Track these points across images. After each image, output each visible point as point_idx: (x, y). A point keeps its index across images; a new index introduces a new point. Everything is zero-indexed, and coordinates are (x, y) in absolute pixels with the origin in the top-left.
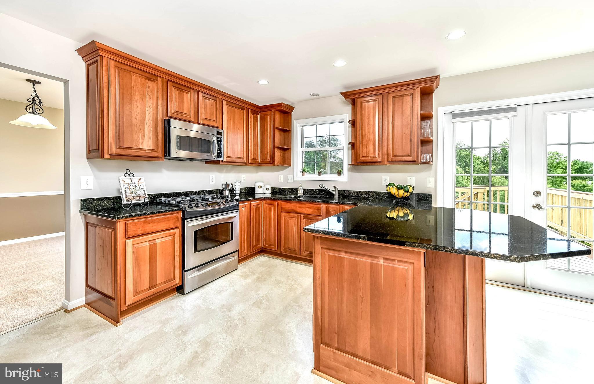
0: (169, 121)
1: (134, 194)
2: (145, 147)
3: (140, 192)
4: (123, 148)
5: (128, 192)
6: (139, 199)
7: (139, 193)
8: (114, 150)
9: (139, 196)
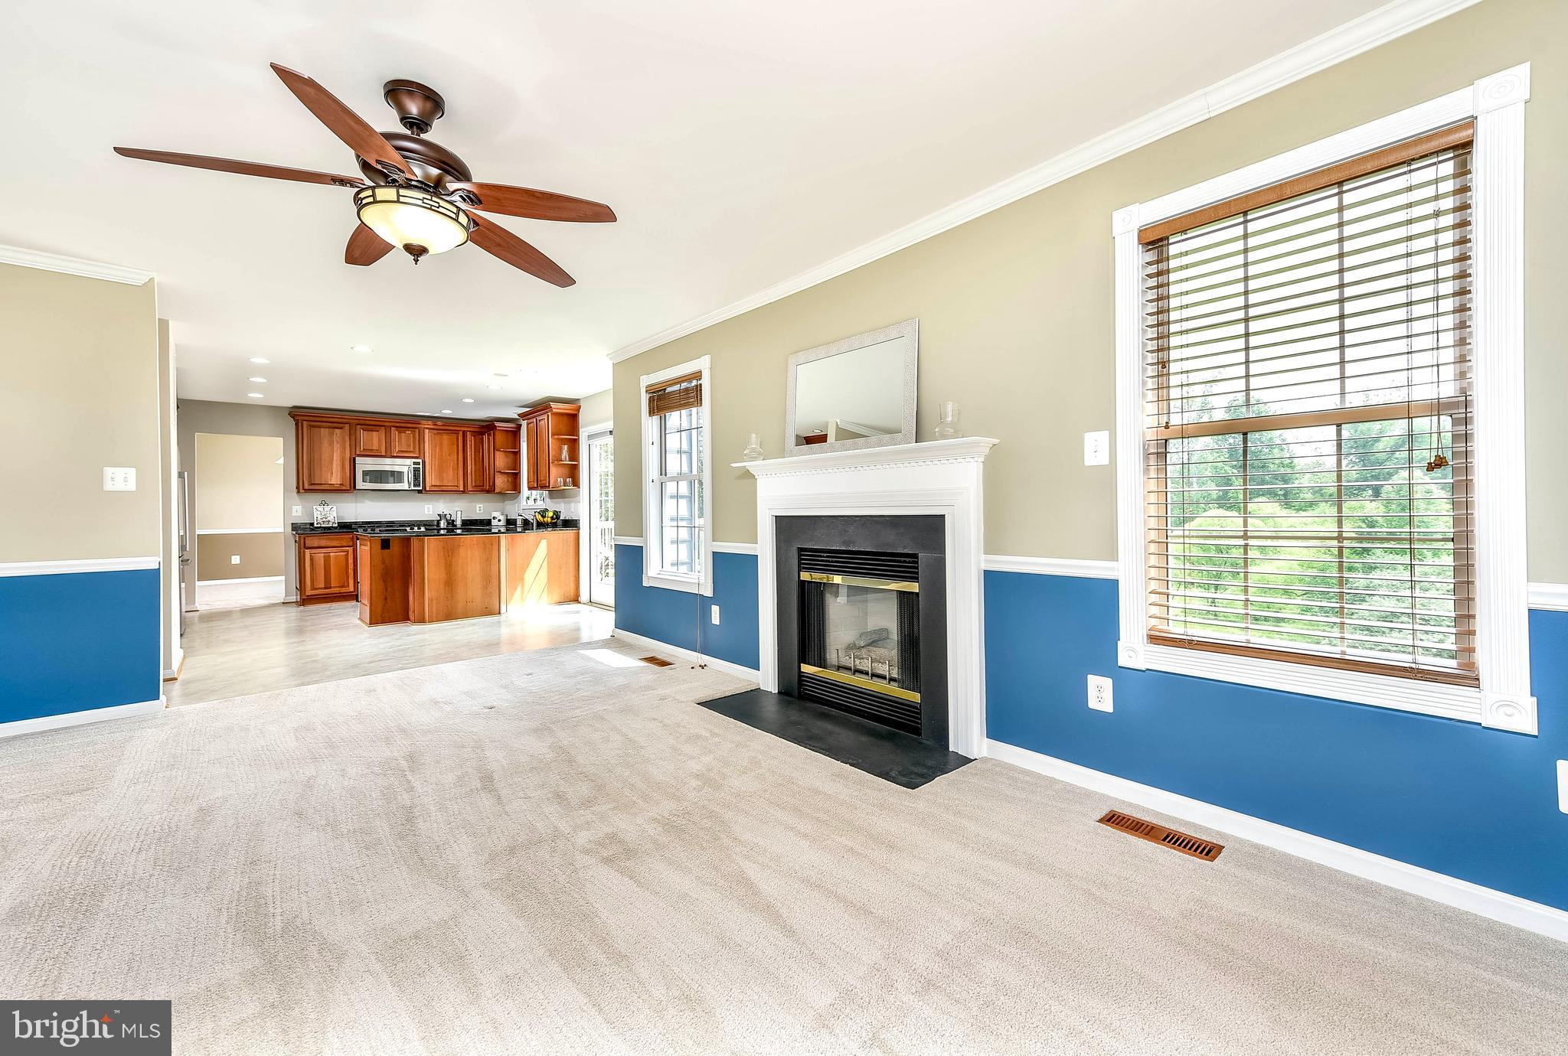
0: (354, 459)
1: (324, 520)
2: (333, 482)
3: (331, 518)
4: (314, 484)
5: (319, 517)
6: (328, 524)
7: (329, 519)
8: (306, 487)
9: (329, 521)
